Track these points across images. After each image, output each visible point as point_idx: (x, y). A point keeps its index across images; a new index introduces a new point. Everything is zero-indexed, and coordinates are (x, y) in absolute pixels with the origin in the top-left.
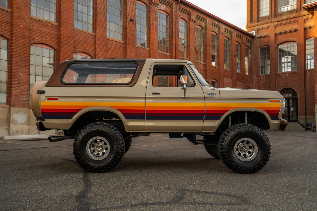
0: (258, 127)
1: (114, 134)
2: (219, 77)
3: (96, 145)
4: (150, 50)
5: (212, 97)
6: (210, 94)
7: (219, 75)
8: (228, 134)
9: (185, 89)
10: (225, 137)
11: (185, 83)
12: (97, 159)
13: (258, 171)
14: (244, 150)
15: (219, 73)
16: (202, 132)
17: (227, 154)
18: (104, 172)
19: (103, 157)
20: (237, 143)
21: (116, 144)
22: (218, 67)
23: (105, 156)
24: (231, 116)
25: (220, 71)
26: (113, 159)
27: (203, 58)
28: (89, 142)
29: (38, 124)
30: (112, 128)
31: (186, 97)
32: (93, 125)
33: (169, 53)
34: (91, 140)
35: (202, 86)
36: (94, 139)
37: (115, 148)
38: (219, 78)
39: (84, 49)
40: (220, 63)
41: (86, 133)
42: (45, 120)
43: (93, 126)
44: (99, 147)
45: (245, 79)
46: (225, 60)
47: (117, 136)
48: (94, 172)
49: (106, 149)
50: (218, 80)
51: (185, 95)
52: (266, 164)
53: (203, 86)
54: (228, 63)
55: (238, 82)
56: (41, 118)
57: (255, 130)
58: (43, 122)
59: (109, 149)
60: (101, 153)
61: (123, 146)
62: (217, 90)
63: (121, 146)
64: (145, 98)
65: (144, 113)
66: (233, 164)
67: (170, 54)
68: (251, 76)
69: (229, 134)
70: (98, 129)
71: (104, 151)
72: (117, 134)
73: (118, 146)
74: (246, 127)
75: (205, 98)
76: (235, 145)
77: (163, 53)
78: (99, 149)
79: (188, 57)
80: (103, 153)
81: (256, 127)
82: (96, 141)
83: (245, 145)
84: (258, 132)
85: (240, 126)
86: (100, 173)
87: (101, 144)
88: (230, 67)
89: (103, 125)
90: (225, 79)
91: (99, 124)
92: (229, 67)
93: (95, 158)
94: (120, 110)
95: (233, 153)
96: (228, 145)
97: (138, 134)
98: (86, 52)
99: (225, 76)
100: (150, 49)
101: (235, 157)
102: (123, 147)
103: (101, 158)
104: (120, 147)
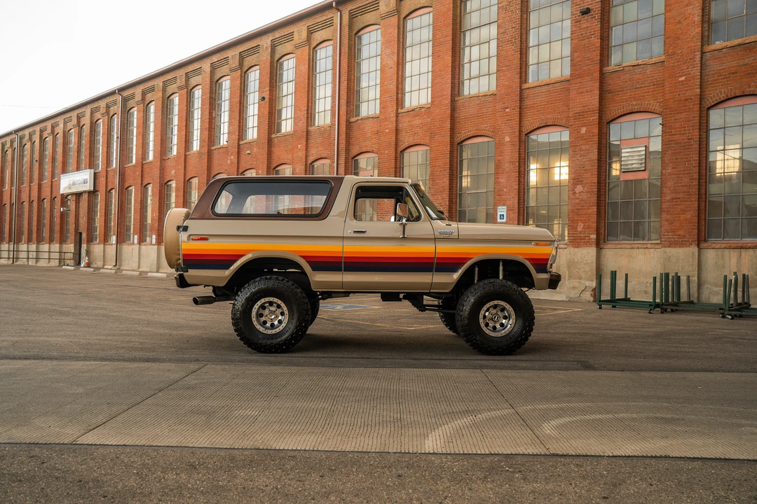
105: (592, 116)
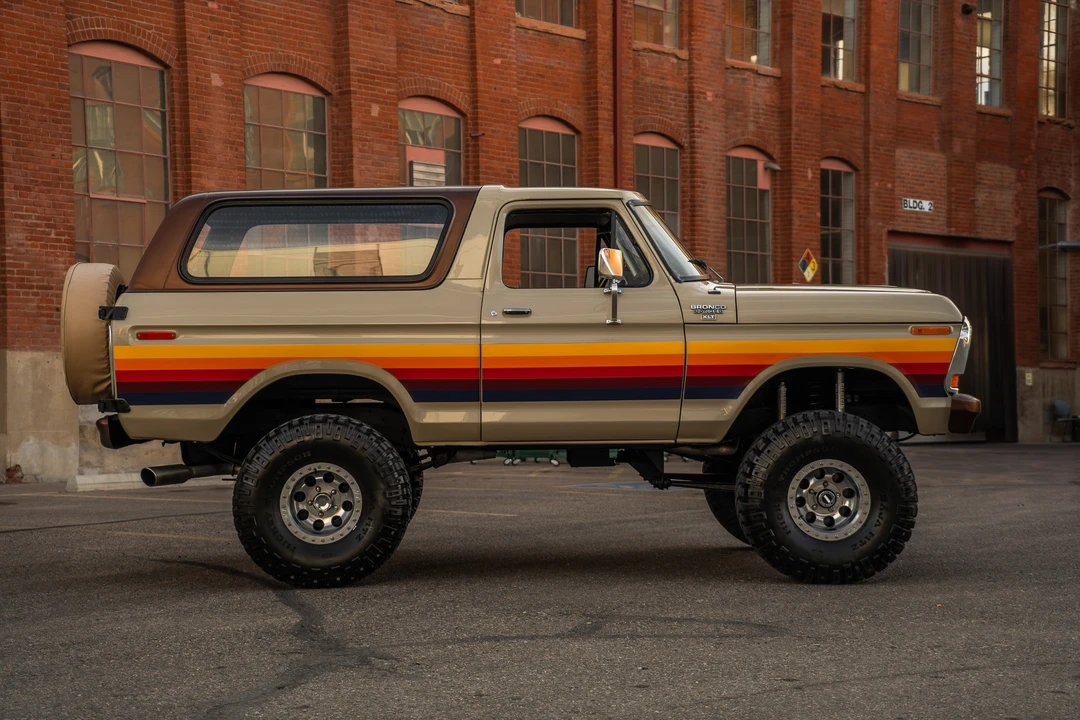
0: (871, 419)
1: (376, 454)
2: (867, 143)
3: (312, 493)
4: (472, 14)
5: (709, 321)
6: (702, 311)
7: (867, 133)
8: (765, 448)
9: (615, 297)
10: (757, 457)
11: (615, 277)
12: (318, 540)
13: (873, 574)
14: (823, 504)
15: (867, 124)
16: (679, 440)
17: (762, 515)
18: (345, 583)
19: (340, 532)
20: (796, 477)
21: (382, 486)
22: (861, 88)
23: (344, 531)
24: (786, 385)
25: (872, 109)
26: (374, 540)
27: (774, 39)
28: (290, 483)
29: (105, 423)
30: (369, 433)
31: (619, 321)
32: (301, 423)
33: (578, 27)
34: (297, 476)
35: (677, 280)
36: (305, 470)
37: (381, 500)
38: (866, 150)
39: (121, 26)
40: (874, 63)
41: (277, 453)
42: (129, 411)
43: (302, 429)
44: (322, 500)
45: (1033, 145)
46: (905, 39)
47: (386, 460)
48: (309, 586)
49: (347, 506)
50: (860, 164)
51: (614, 315)
52: (898, 549)
53: (680, 282)
54: (927, 57)
55: (985, 167)
56: (115, 402)
57: (859, 434)
58: (123, 416)
59: (358, 507)
60: (327, 521)
61: (407, 494)
62: (727, 297)
63: (401, 493)
64: (480, 328)
65: (478, 381)
66: (783, 551)
67: (581, 34)
68: (1072, 122)
69: (769, 448)
70: (320, 436)
71: (341, 512)
72: (385, 454)
73: (391, 494)
74: (826, 424)
75: (685, 326)
76: (791, 486)
77: (543, 25)
78: (323, 508)
79: (686, 38)
80: (337, 522)
81: (864, 422)
82: (310, 481)
83: (832, 486)
84: (870, 439)
85: (806, 420)
86: (328, 588)
87: (327, 489)
88: (936, 78)
89: (336, 422)
90: (901, 153)
91: (324, 421)
92: (927, 82)
93: (310, 538)
94: (394, 372)
95: (784, 512)
96: (766, 485)
97: (455, 453)
98: (131, 42)
99: (902, 135)
100: (472, 9)
101: (793, 526)
102: (405, 497)
103: (331, 536)
104: (398, 498)
105: (388, 86)
